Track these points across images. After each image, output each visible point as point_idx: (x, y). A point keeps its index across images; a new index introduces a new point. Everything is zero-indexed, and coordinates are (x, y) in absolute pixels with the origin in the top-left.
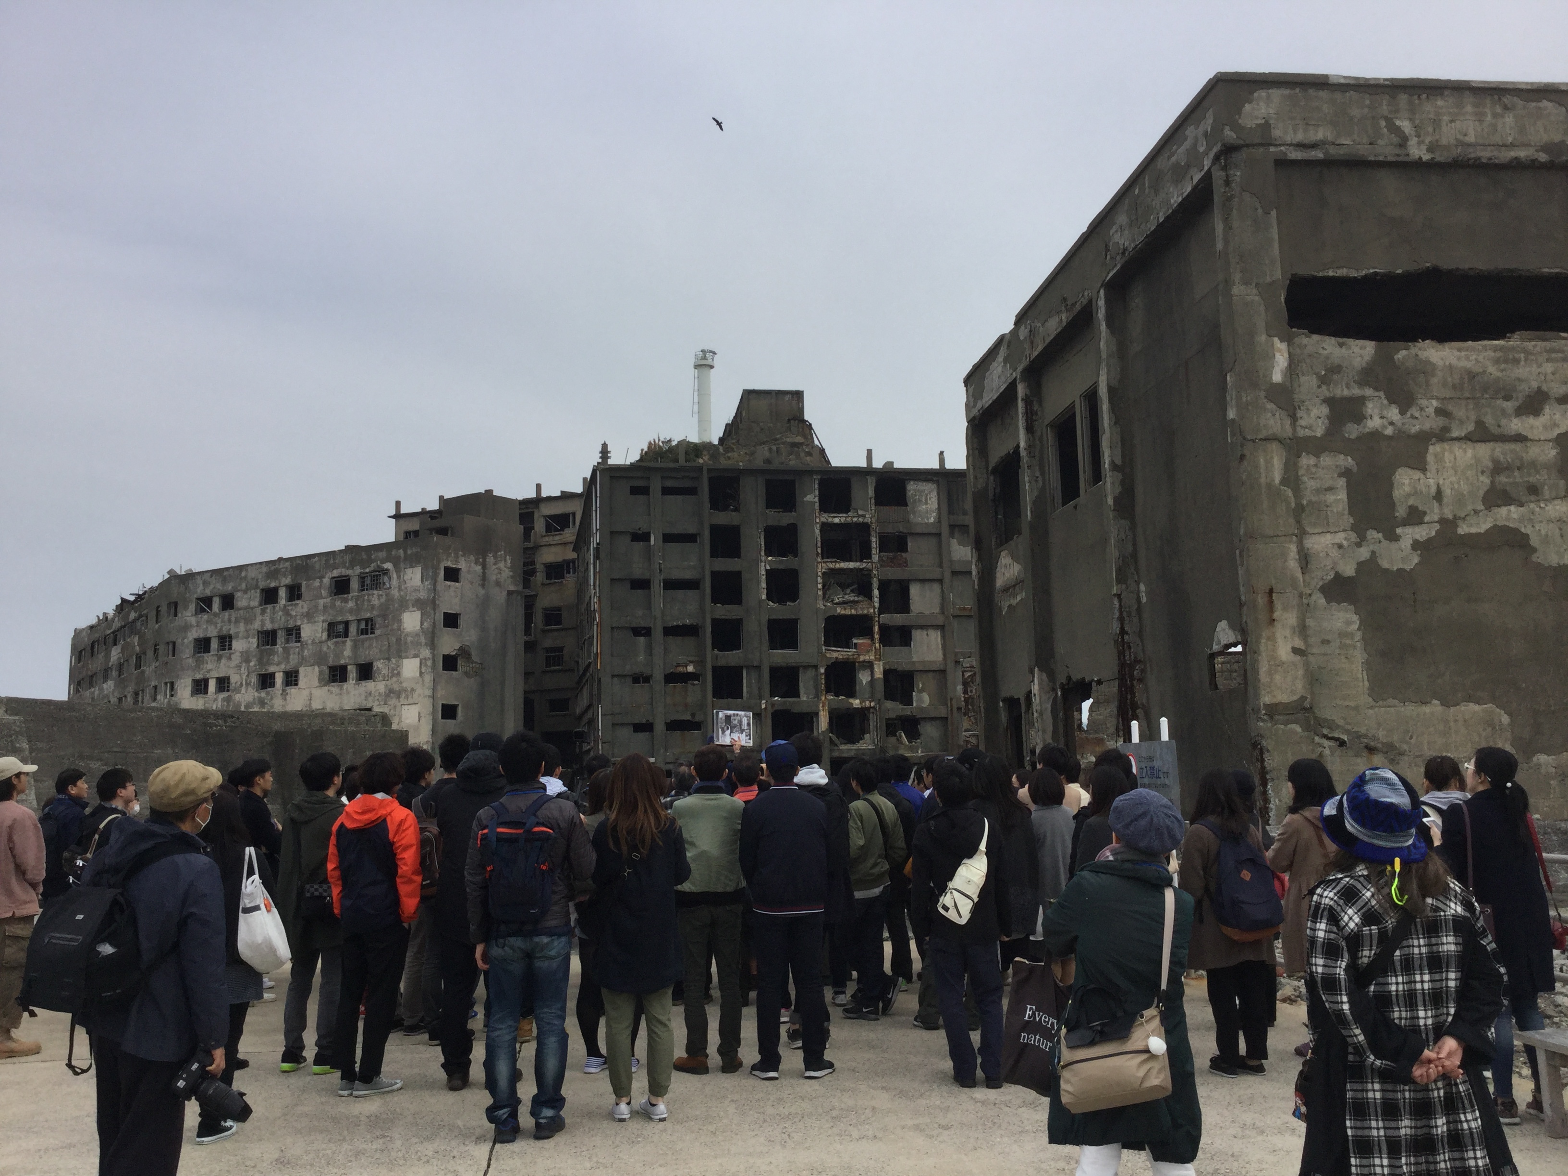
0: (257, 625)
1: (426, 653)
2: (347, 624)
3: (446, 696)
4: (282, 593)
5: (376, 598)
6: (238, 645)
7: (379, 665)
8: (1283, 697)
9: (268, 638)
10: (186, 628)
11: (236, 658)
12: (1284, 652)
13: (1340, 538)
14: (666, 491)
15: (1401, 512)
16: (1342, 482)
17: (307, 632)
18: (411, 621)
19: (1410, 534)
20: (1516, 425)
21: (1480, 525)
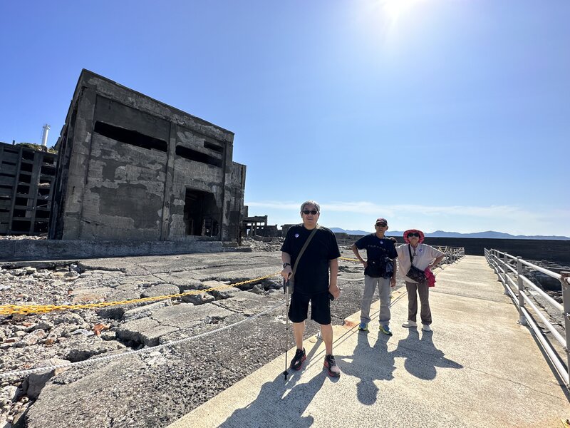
8: (72, 211)
12: (75, 201)
13: (99, 179)
15: (116, 177)
16: (102, 167)
19: (117, 182)
20: (148, 166)
21: (136, 183)
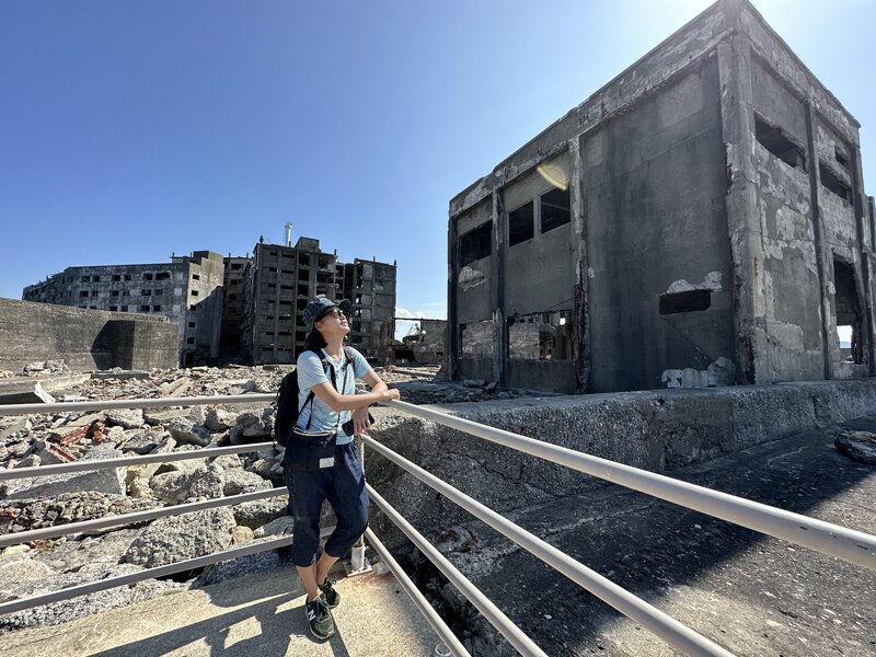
0: (110, 288)
1: (183, 303)
2: (150, 292)
3: (190, 319)
4: (122, 277)
5: (164, 282)
6: (101, 295)
7: (163, 306)
8: (760, 315)
9: (116, 293)
10: (77, 287)
11: (100, 300)
12: (760, 291)
13: (766, 240)
14: (284, 255)
15: (778, 233)
16: (765, 213)
17: (132, 292)
18: (178, 292)
19: (780, 244)
20: (798, 206)
21: (794, 246)
